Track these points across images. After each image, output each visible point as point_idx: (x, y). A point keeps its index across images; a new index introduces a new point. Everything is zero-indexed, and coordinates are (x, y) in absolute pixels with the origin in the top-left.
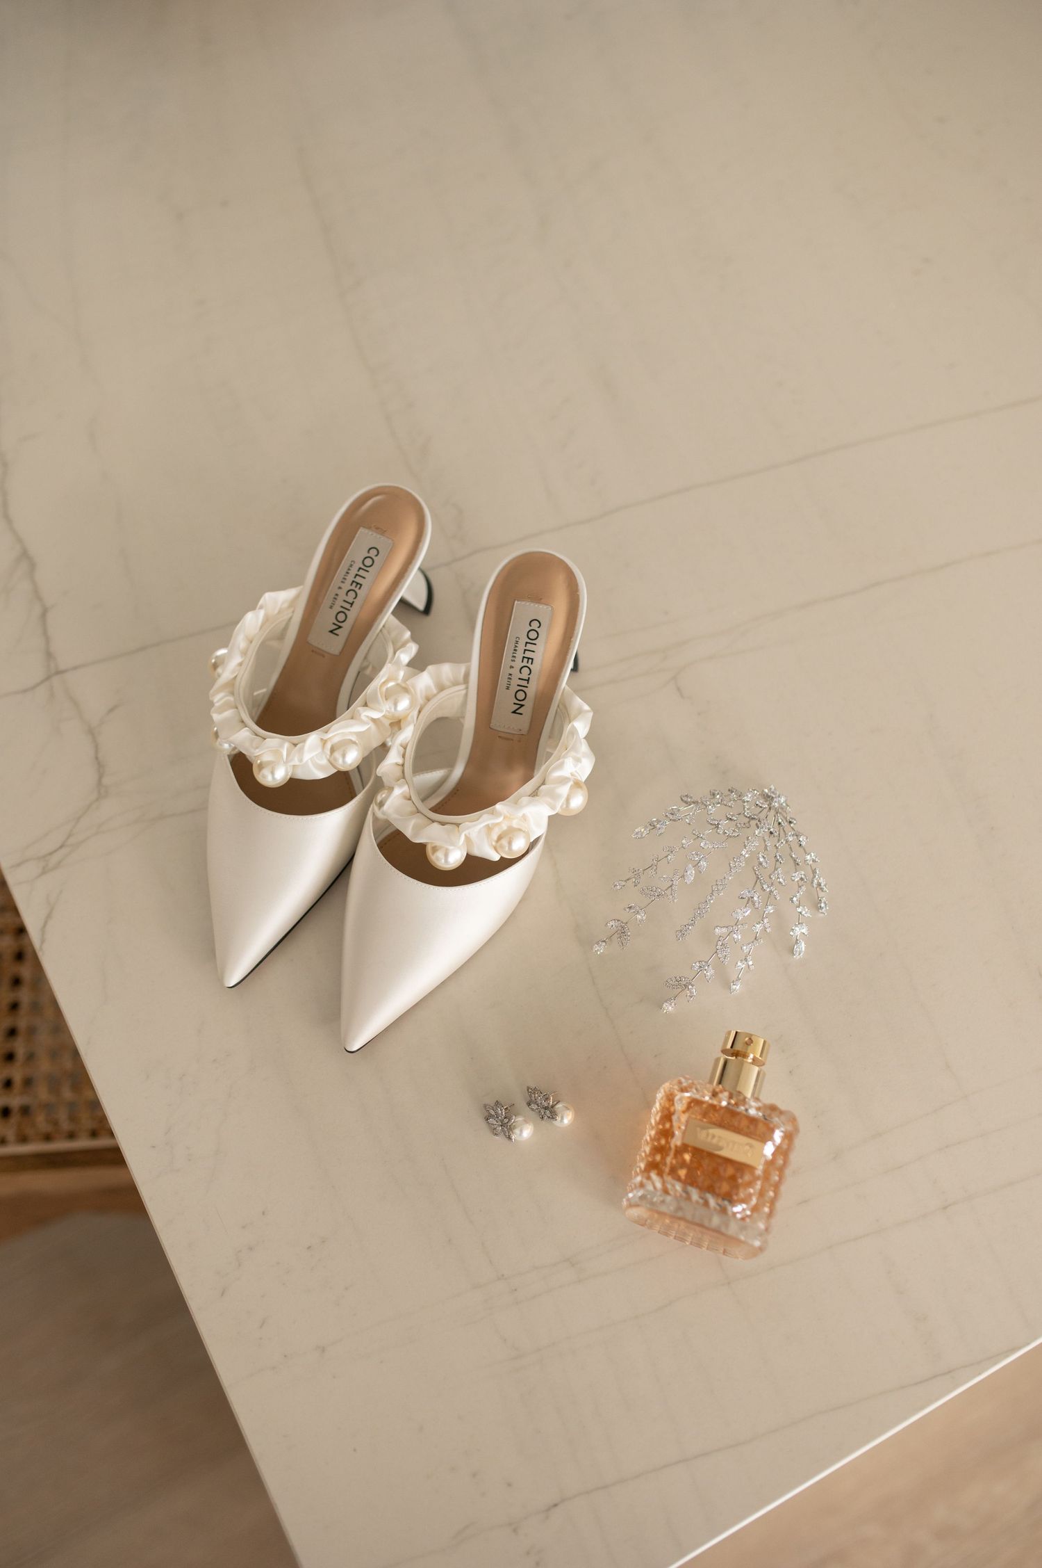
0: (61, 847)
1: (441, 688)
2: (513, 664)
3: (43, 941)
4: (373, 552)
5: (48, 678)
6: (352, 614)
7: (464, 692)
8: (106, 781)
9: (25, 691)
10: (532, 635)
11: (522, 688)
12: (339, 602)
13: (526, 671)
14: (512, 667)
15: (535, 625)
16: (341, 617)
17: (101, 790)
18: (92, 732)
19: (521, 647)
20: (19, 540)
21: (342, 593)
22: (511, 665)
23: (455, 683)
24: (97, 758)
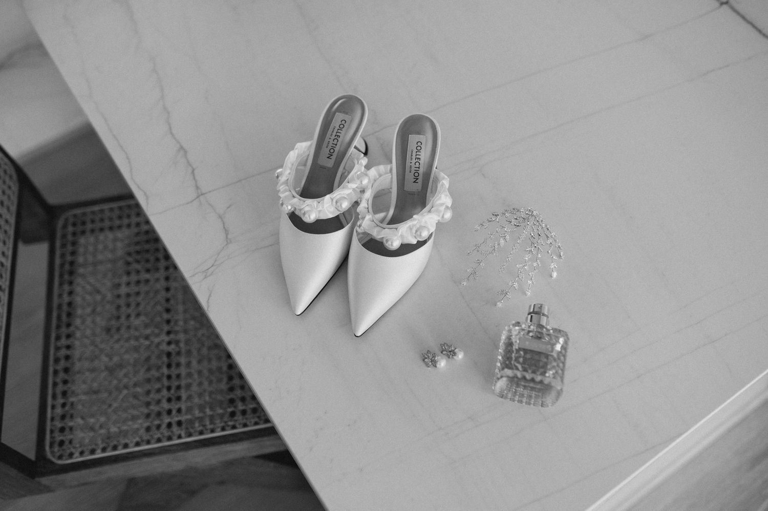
0: (212, 266)
1: (380, 176)
2: (411, 161)
3: (208, 307)
4: (343, 122)
5: (198, 197)
6: (337, 149)
7: (391, 176)
8: (229, 236)
9: (188, 203)
10: (419, 148)
11: (417, 172)
12: (331, 144)
13: (417, 164)
14: (411, 163)
15: (419, 144)
16: (332, 151)
17: (228, 241)
18: (220, 217)
19: (414, 154)
20: (178, 142)
21: (331, 141)
22: (411, 162)
23: (386, 173)
24: (224, 228)
